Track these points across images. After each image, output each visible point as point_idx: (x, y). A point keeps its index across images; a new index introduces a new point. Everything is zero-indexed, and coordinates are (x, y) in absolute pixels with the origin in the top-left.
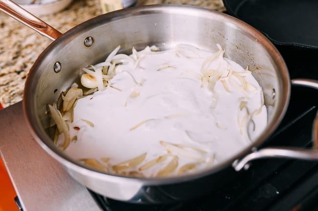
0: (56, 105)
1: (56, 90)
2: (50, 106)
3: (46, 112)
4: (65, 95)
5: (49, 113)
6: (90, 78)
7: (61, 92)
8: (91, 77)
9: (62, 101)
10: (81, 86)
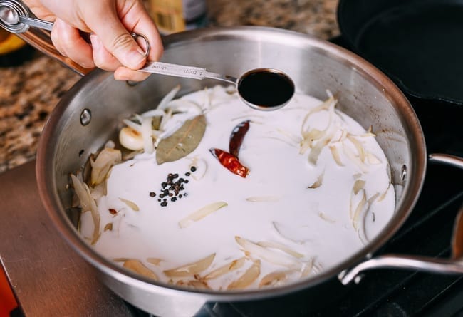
0: (80, 174)
1: (82, 152)
2: (73, 176)
3: (67, 185)
4: (95, 160)
5: (71, 186)
6: (133, 134)
7: (89, 154)
8: (136, 133)
9: (91, 169)
10: (119, 146)
